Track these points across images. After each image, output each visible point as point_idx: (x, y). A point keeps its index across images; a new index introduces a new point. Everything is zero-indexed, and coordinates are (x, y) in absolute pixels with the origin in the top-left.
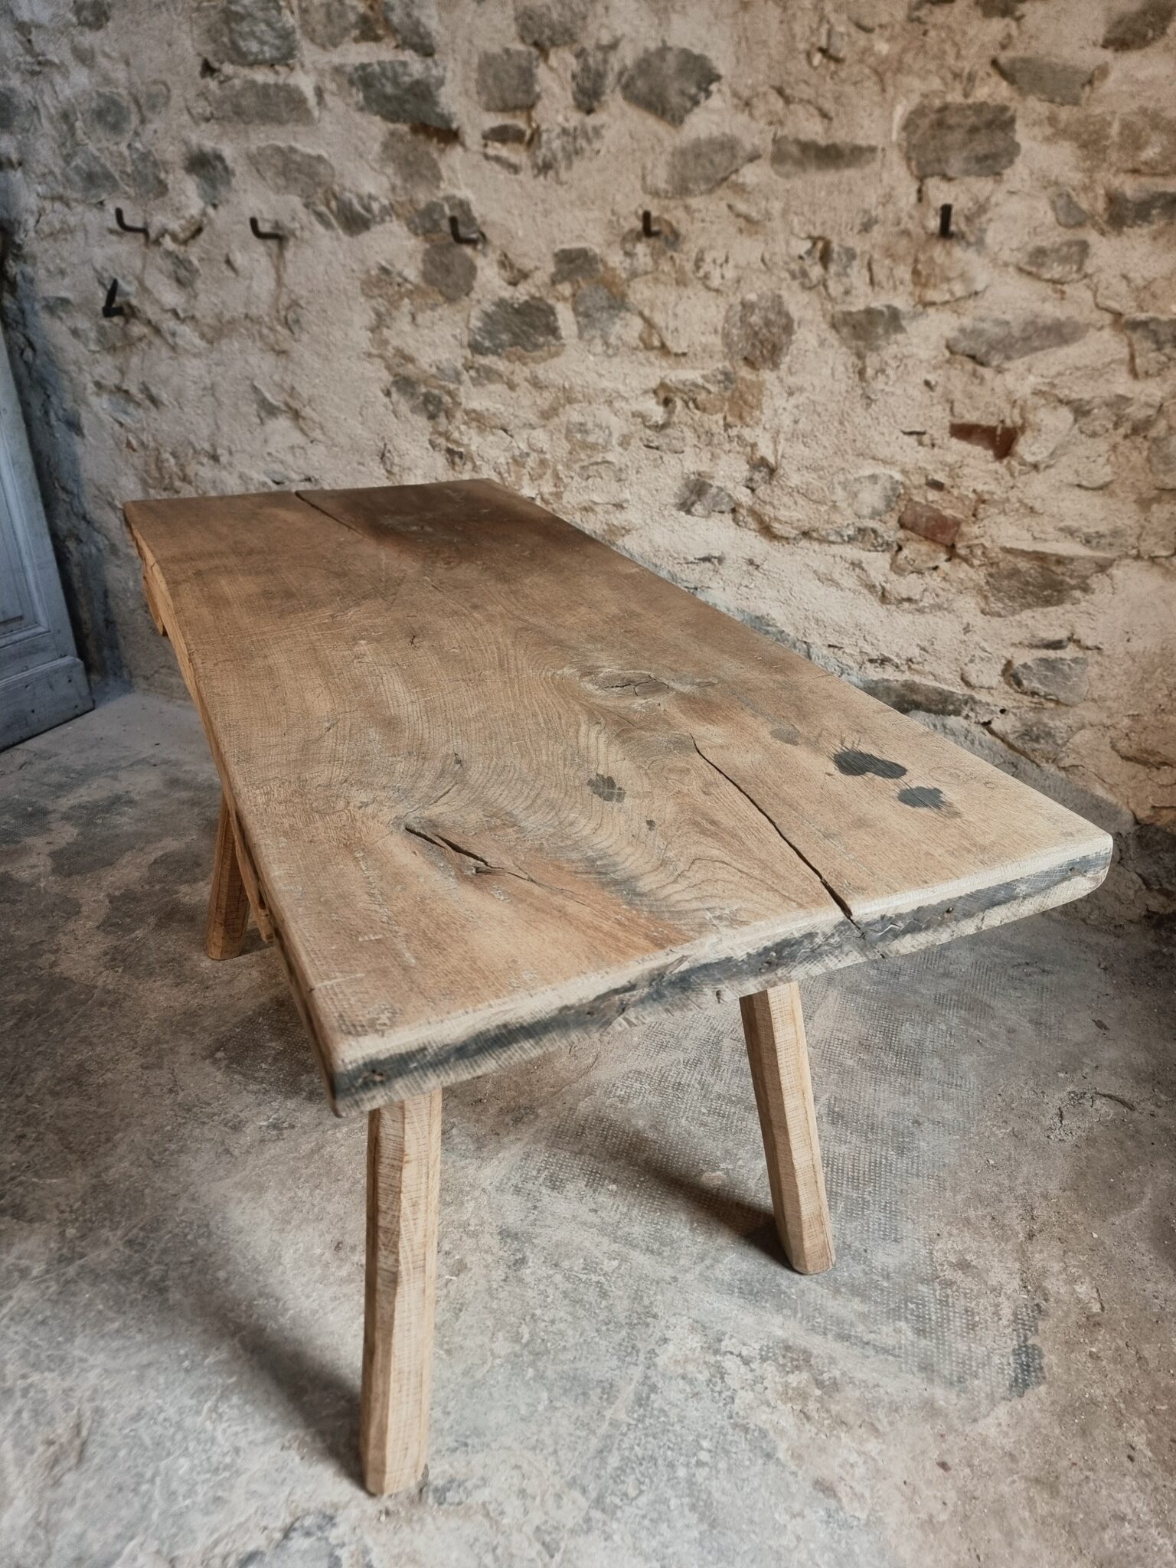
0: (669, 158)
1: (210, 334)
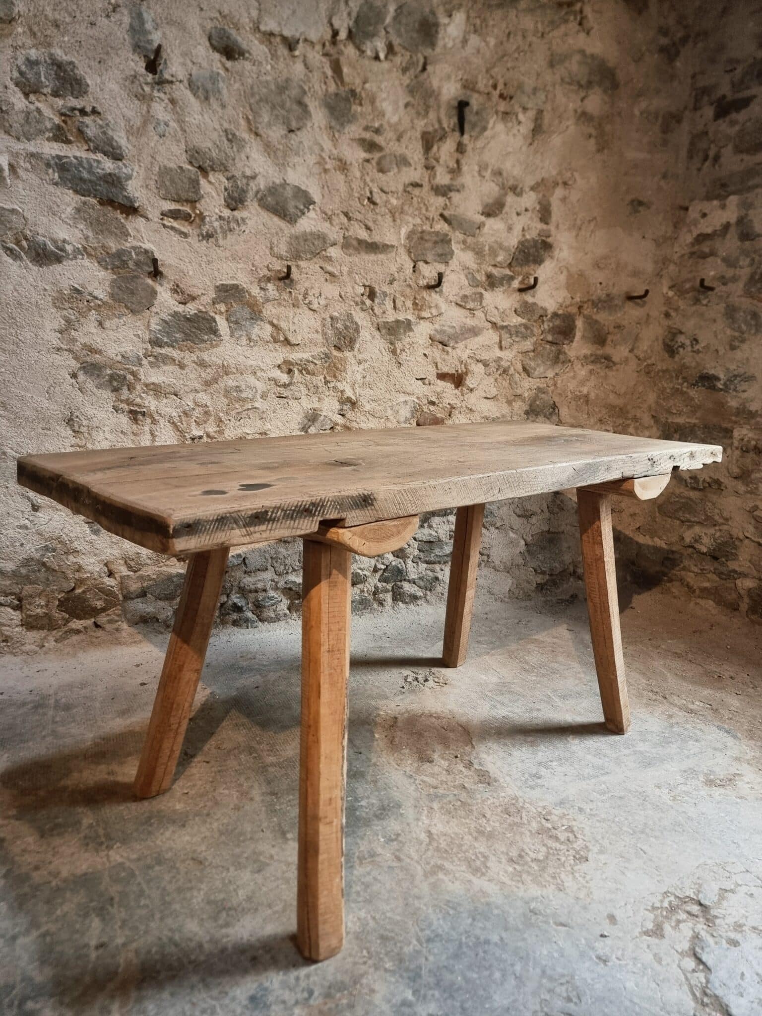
0: (288, 240)
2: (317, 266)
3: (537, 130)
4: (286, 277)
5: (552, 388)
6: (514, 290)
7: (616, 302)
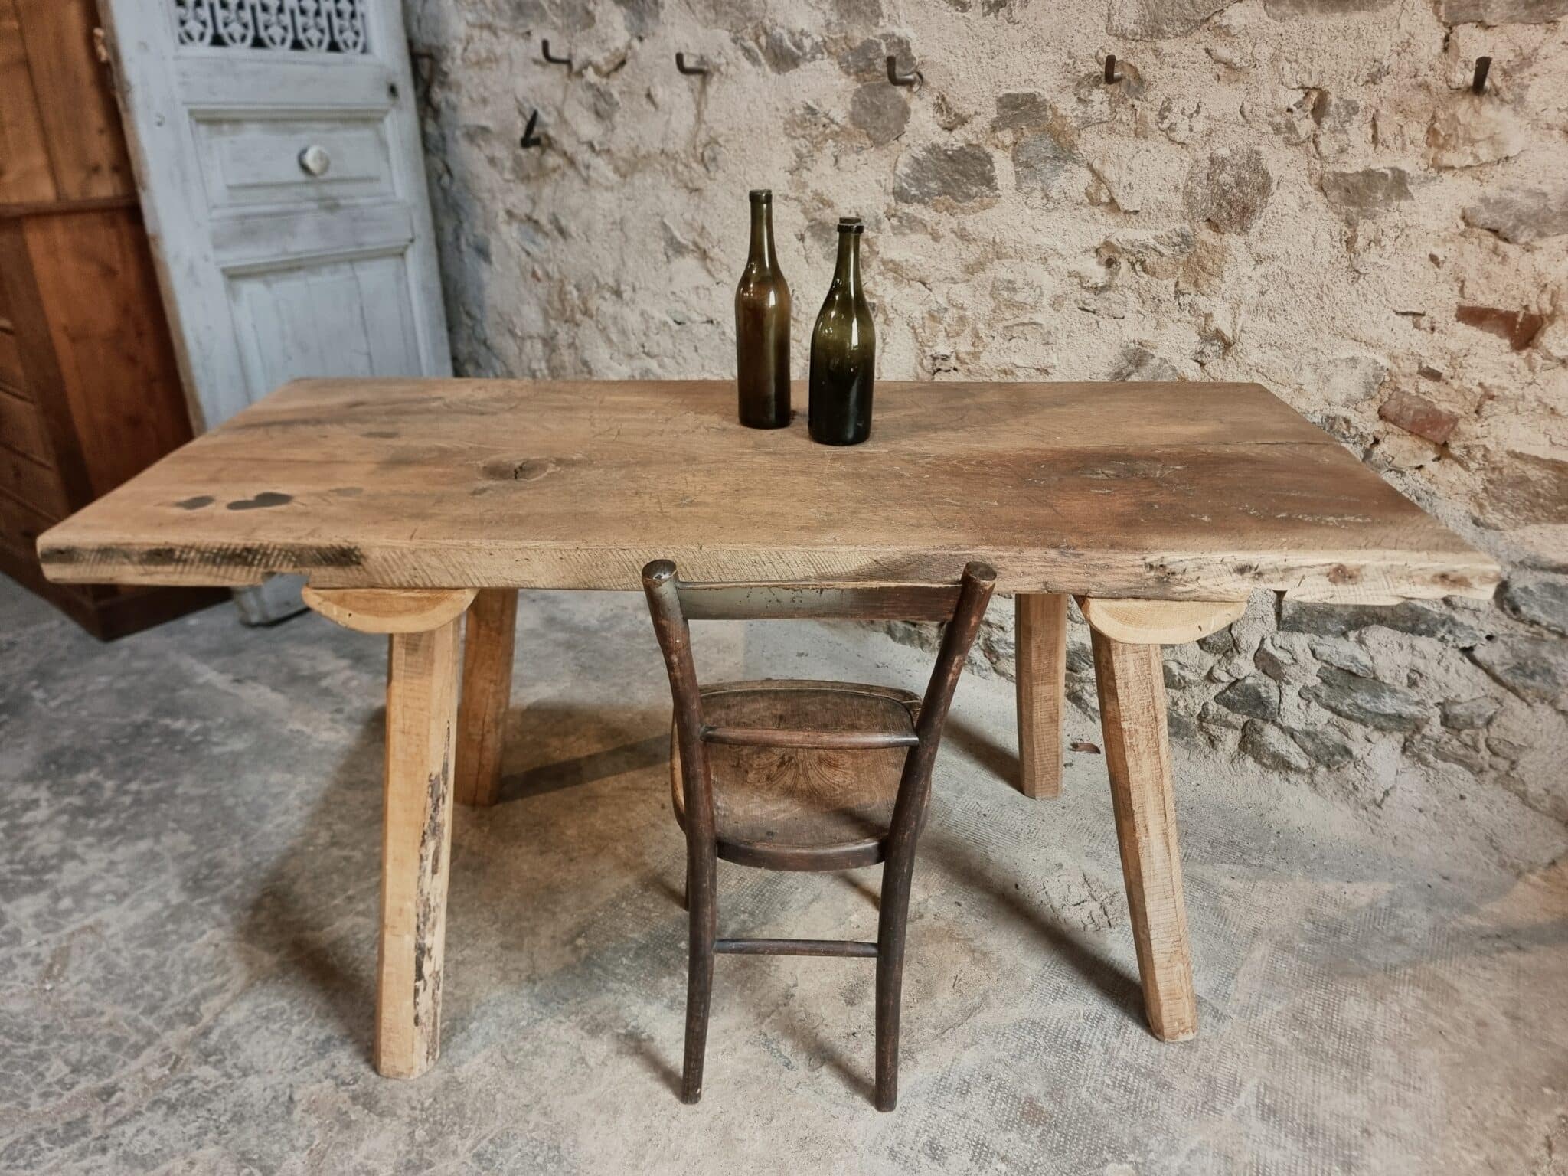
1: (623, 167)
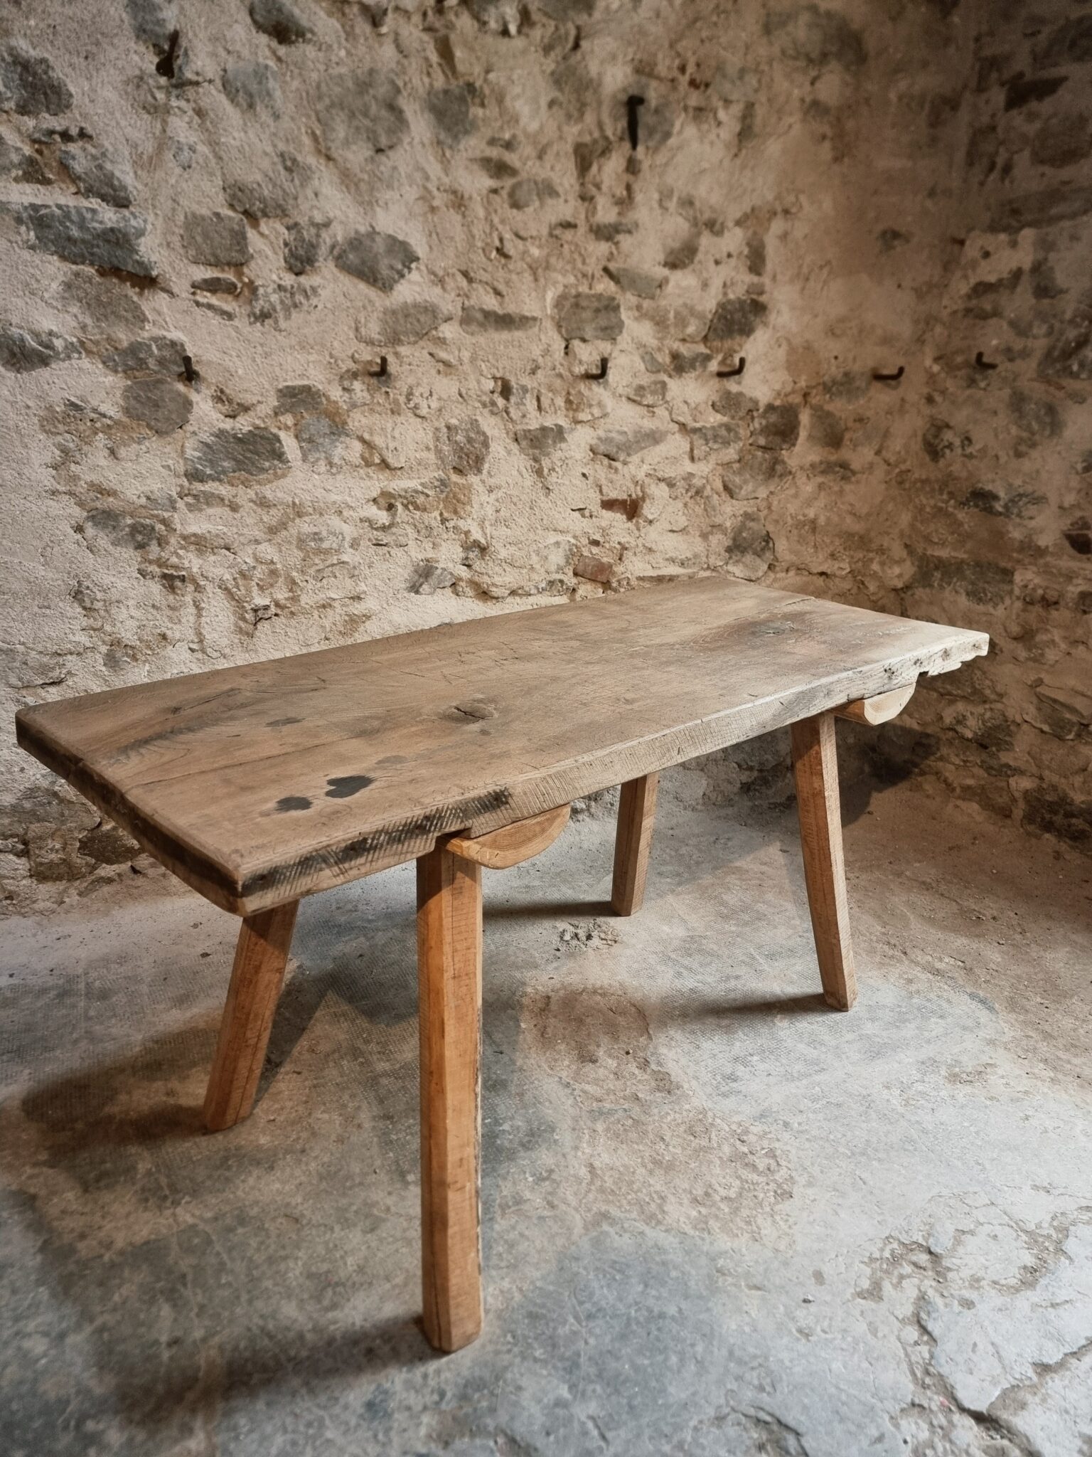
0: (381, 315)
2: (425, 352)
3: (745, 133)
4: (381, 372)
5: (766, 512)
6: (711, 375)
7: (858, 383)
